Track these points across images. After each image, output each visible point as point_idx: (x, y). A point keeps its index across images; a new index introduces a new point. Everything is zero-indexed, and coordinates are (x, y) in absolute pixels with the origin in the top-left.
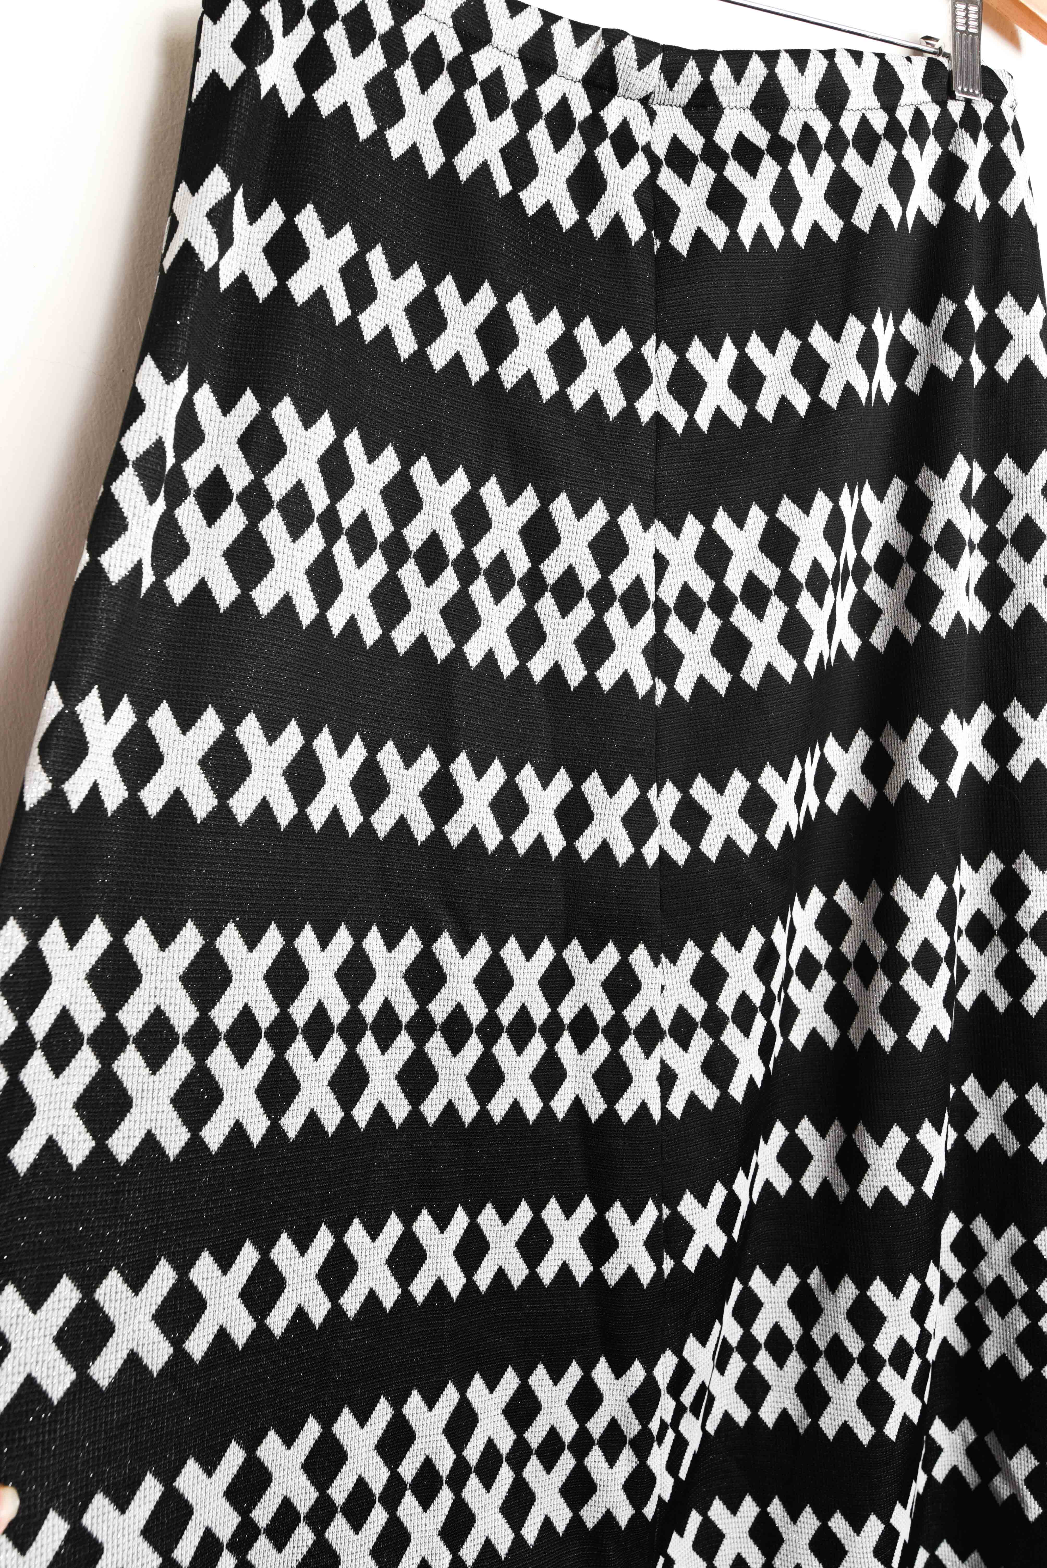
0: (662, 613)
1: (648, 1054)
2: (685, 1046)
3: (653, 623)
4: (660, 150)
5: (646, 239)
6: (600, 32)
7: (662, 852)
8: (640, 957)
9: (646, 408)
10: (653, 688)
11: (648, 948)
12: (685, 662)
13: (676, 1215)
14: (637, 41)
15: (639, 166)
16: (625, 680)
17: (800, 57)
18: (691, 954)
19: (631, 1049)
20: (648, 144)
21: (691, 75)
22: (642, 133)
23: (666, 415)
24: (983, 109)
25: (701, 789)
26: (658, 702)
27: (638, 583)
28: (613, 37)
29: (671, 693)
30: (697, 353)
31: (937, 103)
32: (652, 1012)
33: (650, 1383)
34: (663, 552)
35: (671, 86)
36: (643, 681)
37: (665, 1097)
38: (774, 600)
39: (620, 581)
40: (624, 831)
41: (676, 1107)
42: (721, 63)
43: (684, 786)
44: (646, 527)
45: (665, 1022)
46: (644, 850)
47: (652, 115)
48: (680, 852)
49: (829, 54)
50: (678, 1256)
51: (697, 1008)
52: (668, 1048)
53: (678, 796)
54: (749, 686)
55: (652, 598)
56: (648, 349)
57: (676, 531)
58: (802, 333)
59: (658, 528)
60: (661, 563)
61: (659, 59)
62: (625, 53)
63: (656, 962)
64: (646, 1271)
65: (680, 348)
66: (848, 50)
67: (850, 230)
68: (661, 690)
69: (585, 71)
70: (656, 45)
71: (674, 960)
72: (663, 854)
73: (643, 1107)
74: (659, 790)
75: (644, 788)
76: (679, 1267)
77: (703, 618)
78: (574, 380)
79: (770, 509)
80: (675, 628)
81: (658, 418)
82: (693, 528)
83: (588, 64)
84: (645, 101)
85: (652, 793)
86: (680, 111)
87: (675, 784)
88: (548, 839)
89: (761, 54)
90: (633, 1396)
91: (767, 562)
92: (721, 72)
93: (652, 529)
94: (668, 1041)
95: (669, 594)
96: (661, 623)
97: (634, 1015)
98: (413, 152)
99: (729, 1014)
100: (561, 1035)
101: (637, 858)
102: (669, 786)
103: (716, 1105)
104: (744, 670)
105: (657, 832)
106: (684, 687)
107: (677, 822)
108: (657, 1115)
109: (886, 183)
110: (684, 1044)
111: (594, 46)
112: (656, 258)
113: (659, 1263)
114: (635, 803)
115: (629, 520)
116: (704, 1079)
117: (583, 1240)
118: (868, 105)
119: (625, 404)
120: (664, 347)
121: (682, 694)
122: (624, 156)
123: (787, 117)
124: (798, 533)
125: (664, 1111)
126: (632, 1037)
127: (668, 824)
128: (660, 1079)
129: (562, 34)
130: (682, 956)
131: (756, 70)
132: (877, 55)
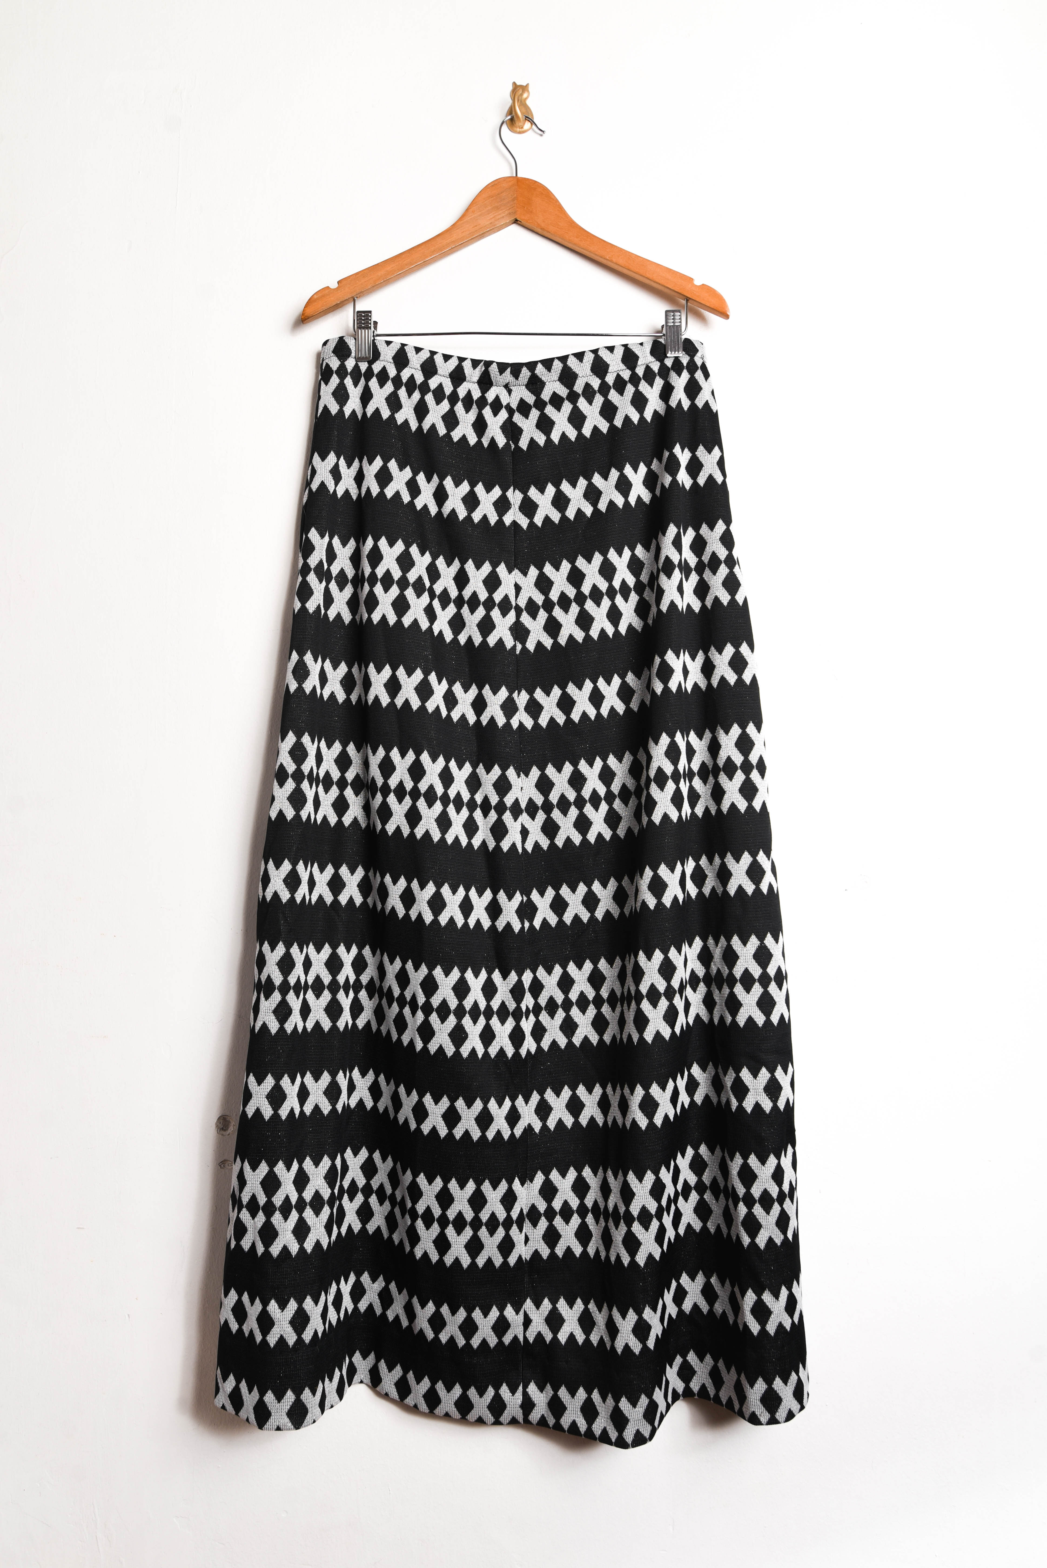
0: (519, 611)
1: (515, 820)
2: (533, 818)
3: (515, 615)
4: (514, 406)
5: (507, 445)
6: (482, 363)
7: (521, 723)
8: (511, 773)
9: (508, 519)
10: (515, 646)
11: (515, 769)
12: (531, 634)
13: (530, 901)
14: (499, 364)
15: (503, 415)
16: (500, 642)
17: (580, 356)
18: (535, 773)
19: (507, 817)
20: (508, 404)
21: (525, 373)
22: (505, 399)
23: (518, 522)
24: (685, 360)
25: (539, 694)
26: (518, 652)
27: (506, 597)
28: (488, 364)
29: (524, 649)
30: (533, 492)
31: (659, 361)
32: (517, 800)
33: (520, 983)
34: (519, 583)
35: (517, 378)
36: (509, 642)
37: (524, 841)
38: (574, 604)
39: (498, 597)
40: (501, 712)
41: (529, 847)
42: (540, 366)
43: (531, 692)
44: (510, 572)
45: (523, 805)
46: (512, 721)
47: (510, 392)
48: (529, 723)
49: (595, 352)
50: (531, 921)
51: (539, 800)
52: (524, 818)
53: (528, 697)
54: (561, 645)
55: (514, 604)
56: (510, 493)
57: (525, 574)
58: (589, 478)
59: (516, 572)
60: (518, 588)
61: (509, 370)
62: (494, 369)
63: (519, 776)
64: (517, 926)
65: (524, 491)
66: (606, 347)
67: (612, 427)
68: (519, 647)
69: (478, 378)
70: (508, 364)
71: (527, 775)
72: (521, 724)
73: (514, 845)
74: (519, 694)
75: (511, 692)
76: (532, 926)
77: (539, 613)
78: (474, 510)
79: (572, 561)
80: (525, 618)
81: (514, 523)
82: (533, 572)
83: (479, 376)
84: (506, 386)
85: (515, 695)
86: (524, 387)
87: (527, 691)
88: (468, 716)
89: (558, 358)
90: (512, 989)
91: (570, 586)
92: (540, 370)
93: (513, 573)
94: (525, 815)
95: (522, 602)
96: (518, 615)
97: (509, 800)
98: (406, 422)
99: (555, 804)
100: (476, 809)
101: (508, 725)
102: (523, 692)
103: (548, 848)
104: (559, 638)
105: (518, 713)
106: (531, 645)
107: (528, 709)
108: (520, 850)
109: (630, 404)
110: (533, 817)
111: (480, 369)
112: (513, 453)
113: (523, 923)
114: (506, 699)
115: (502, 570)
116: (542, 835)
117: (487, 909)
118: (619, 369)
119: (498, 518)
120: (517, 491)
121: (530, 649)
122: (496, 411)
123: (577, 381)
124: (585, 572)
125: (523, 848)
126: (508, 811)
127: (523, 710)
128: (521, 832)
129: (467, 365)
130: (531, 773)
131: (557, 366)
132: (623, 345)
